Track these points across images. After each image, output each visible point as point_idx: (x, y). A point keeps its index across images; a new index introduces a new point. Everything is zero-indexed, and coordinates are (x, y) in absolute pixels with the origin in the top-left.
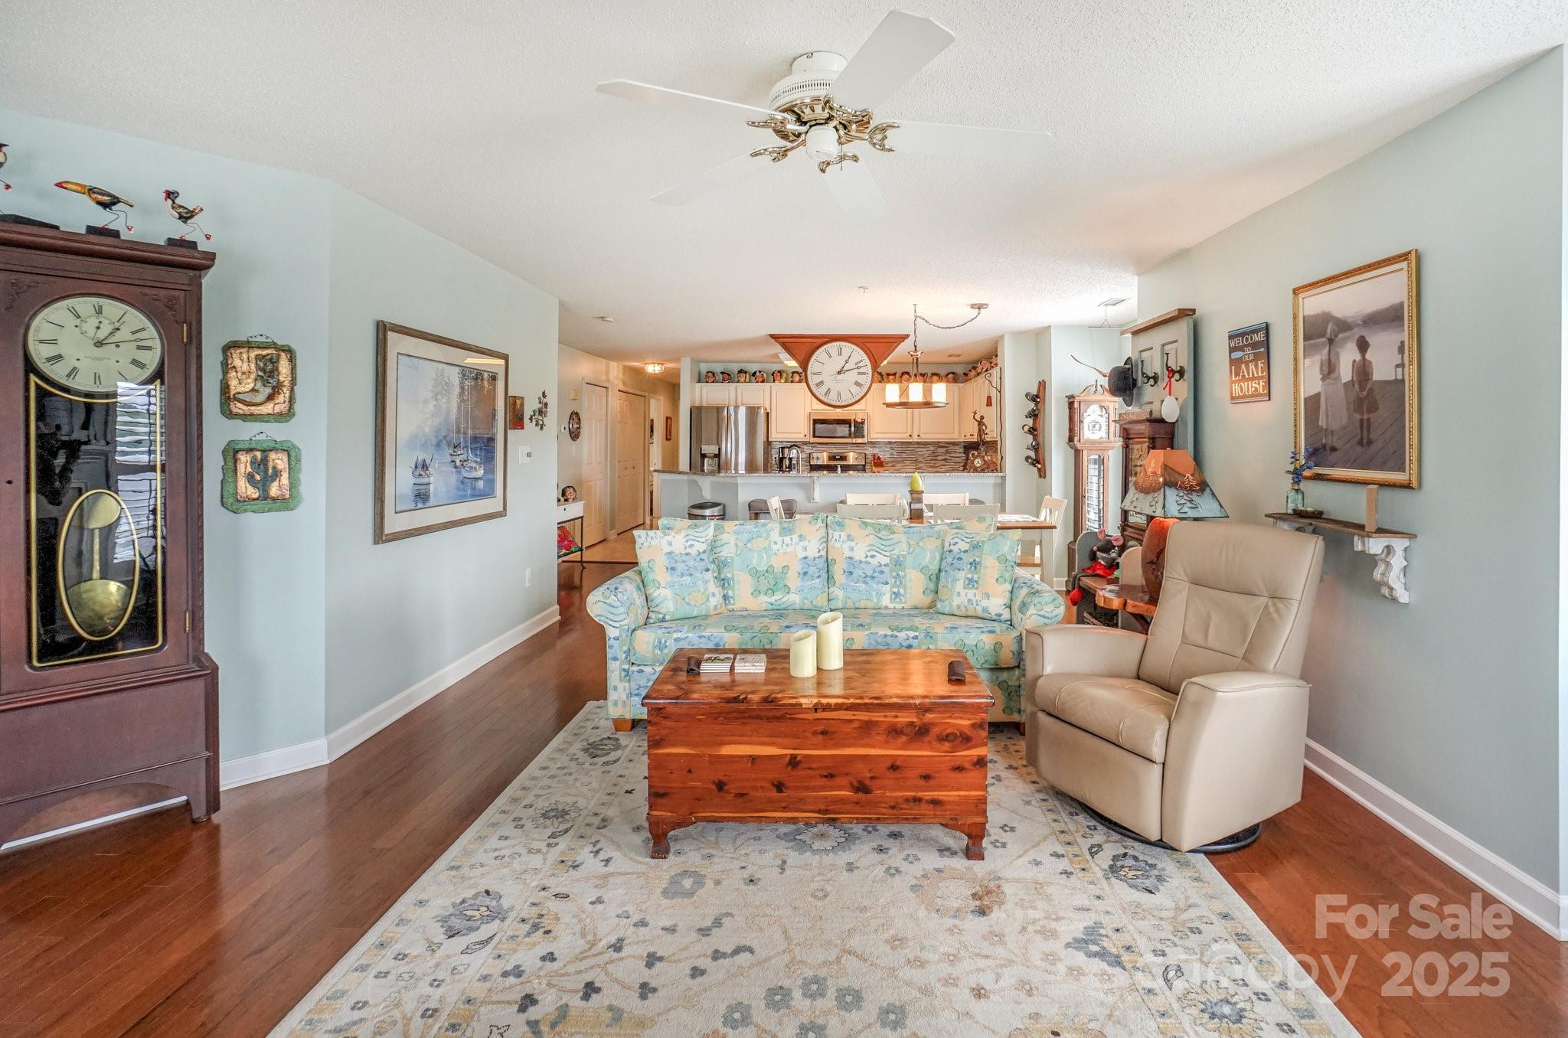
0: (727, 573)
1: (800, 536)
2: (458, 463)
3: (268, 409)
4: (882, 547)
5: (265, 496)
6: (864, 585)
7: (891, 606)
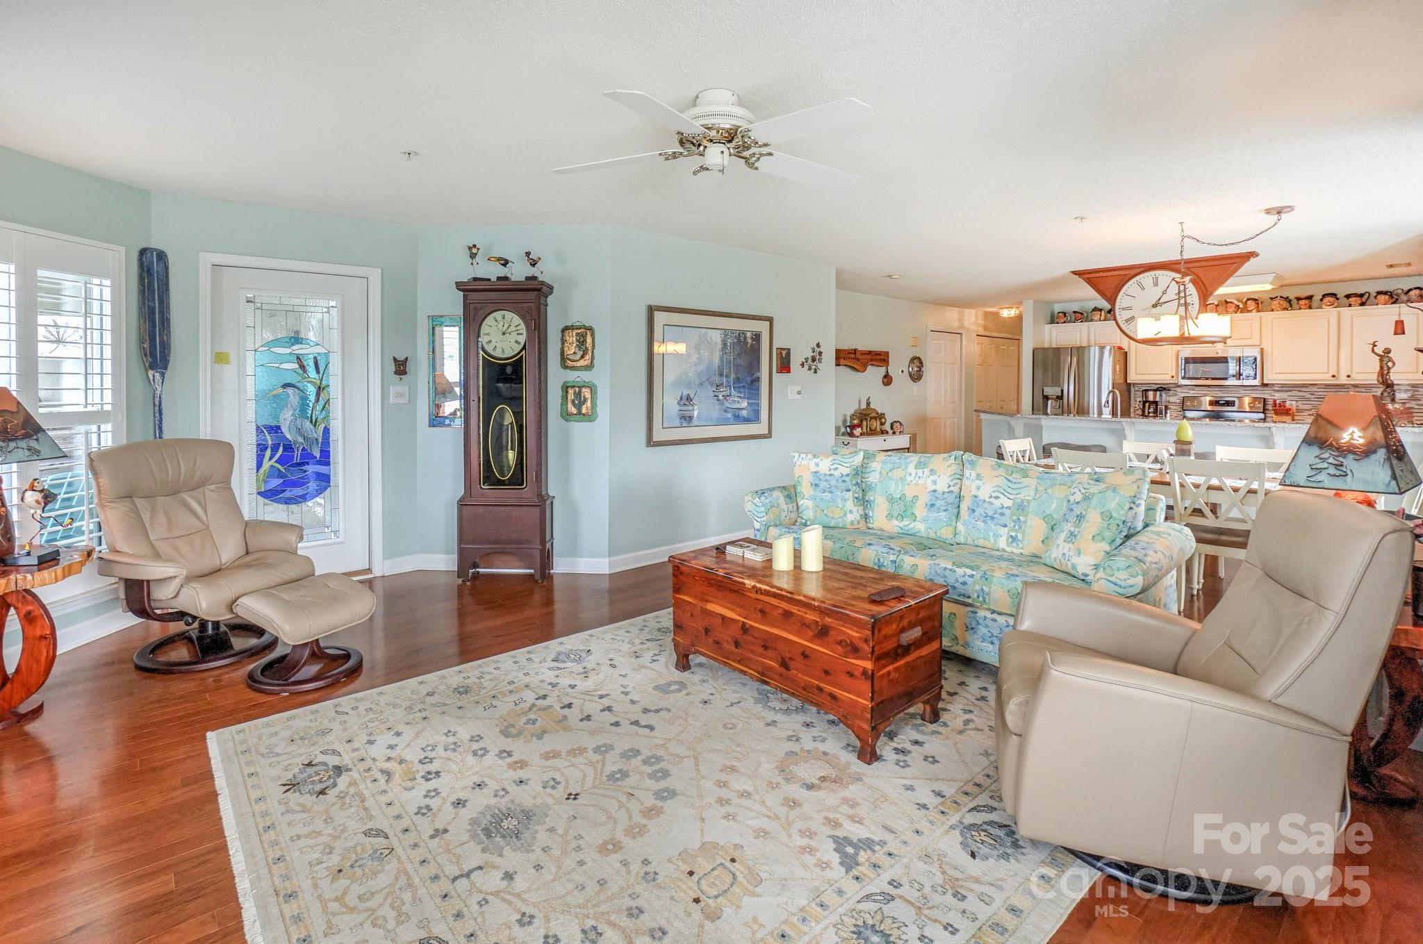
0: (870, 497)
1: (932, 470)
2: (721, 397)
3: (582, 363)
4: (1009, 490)
5: (580, 413)
6: (983, 524)
7: (1008, 549)
